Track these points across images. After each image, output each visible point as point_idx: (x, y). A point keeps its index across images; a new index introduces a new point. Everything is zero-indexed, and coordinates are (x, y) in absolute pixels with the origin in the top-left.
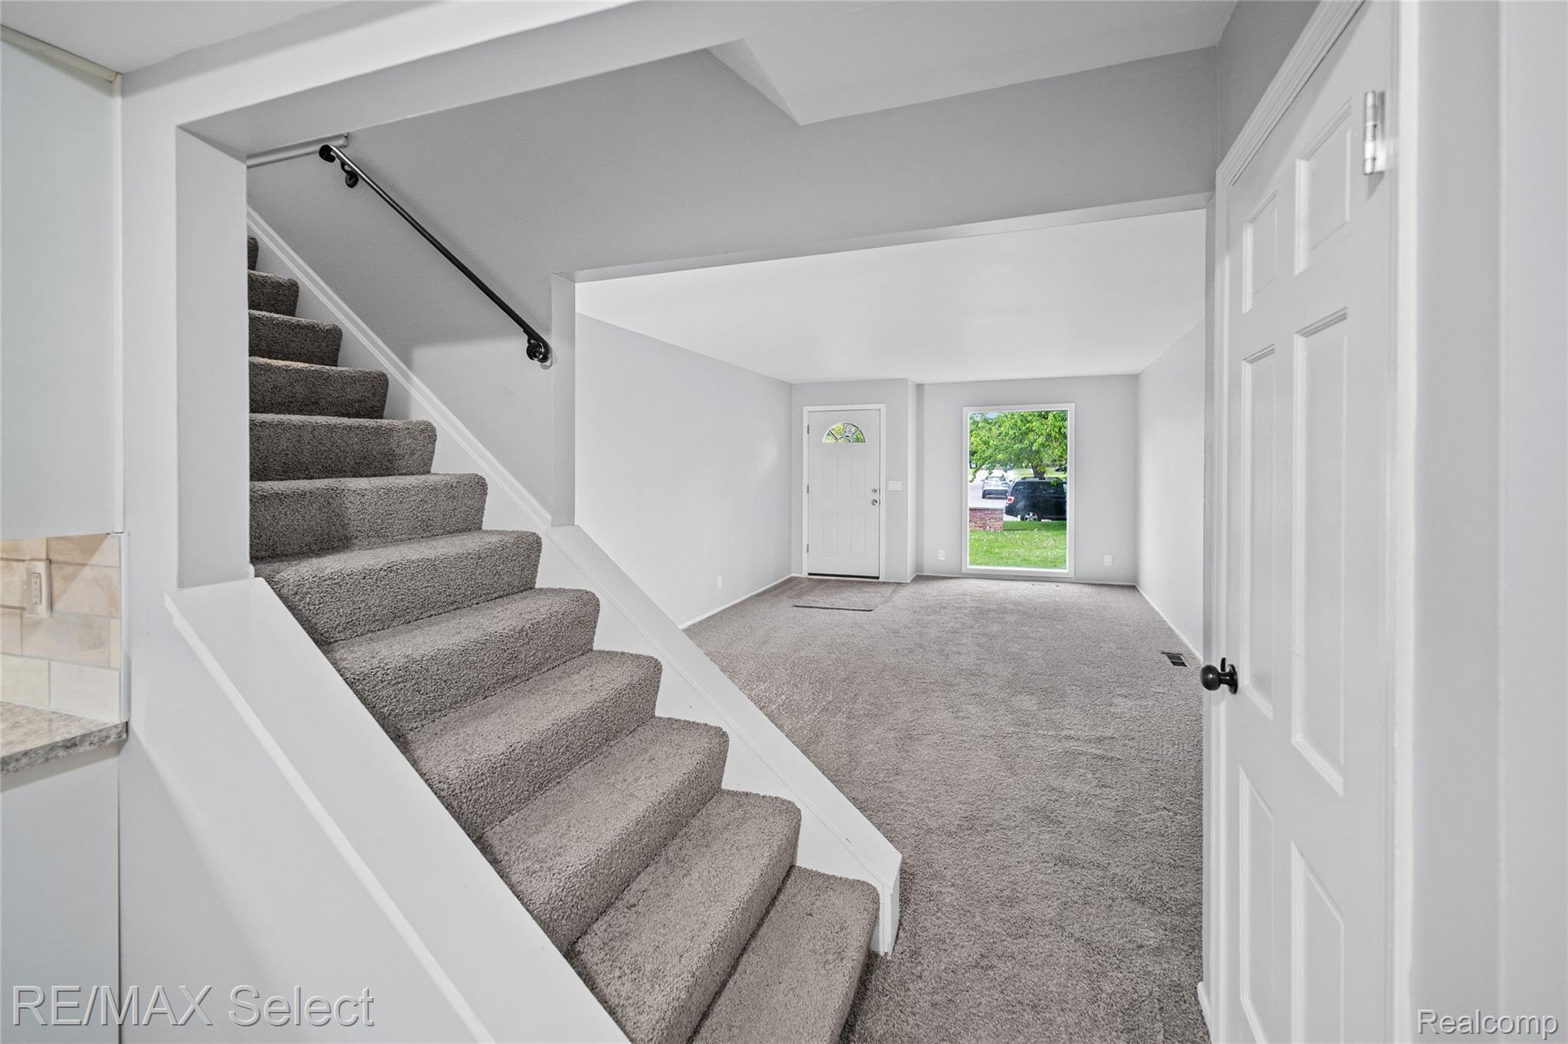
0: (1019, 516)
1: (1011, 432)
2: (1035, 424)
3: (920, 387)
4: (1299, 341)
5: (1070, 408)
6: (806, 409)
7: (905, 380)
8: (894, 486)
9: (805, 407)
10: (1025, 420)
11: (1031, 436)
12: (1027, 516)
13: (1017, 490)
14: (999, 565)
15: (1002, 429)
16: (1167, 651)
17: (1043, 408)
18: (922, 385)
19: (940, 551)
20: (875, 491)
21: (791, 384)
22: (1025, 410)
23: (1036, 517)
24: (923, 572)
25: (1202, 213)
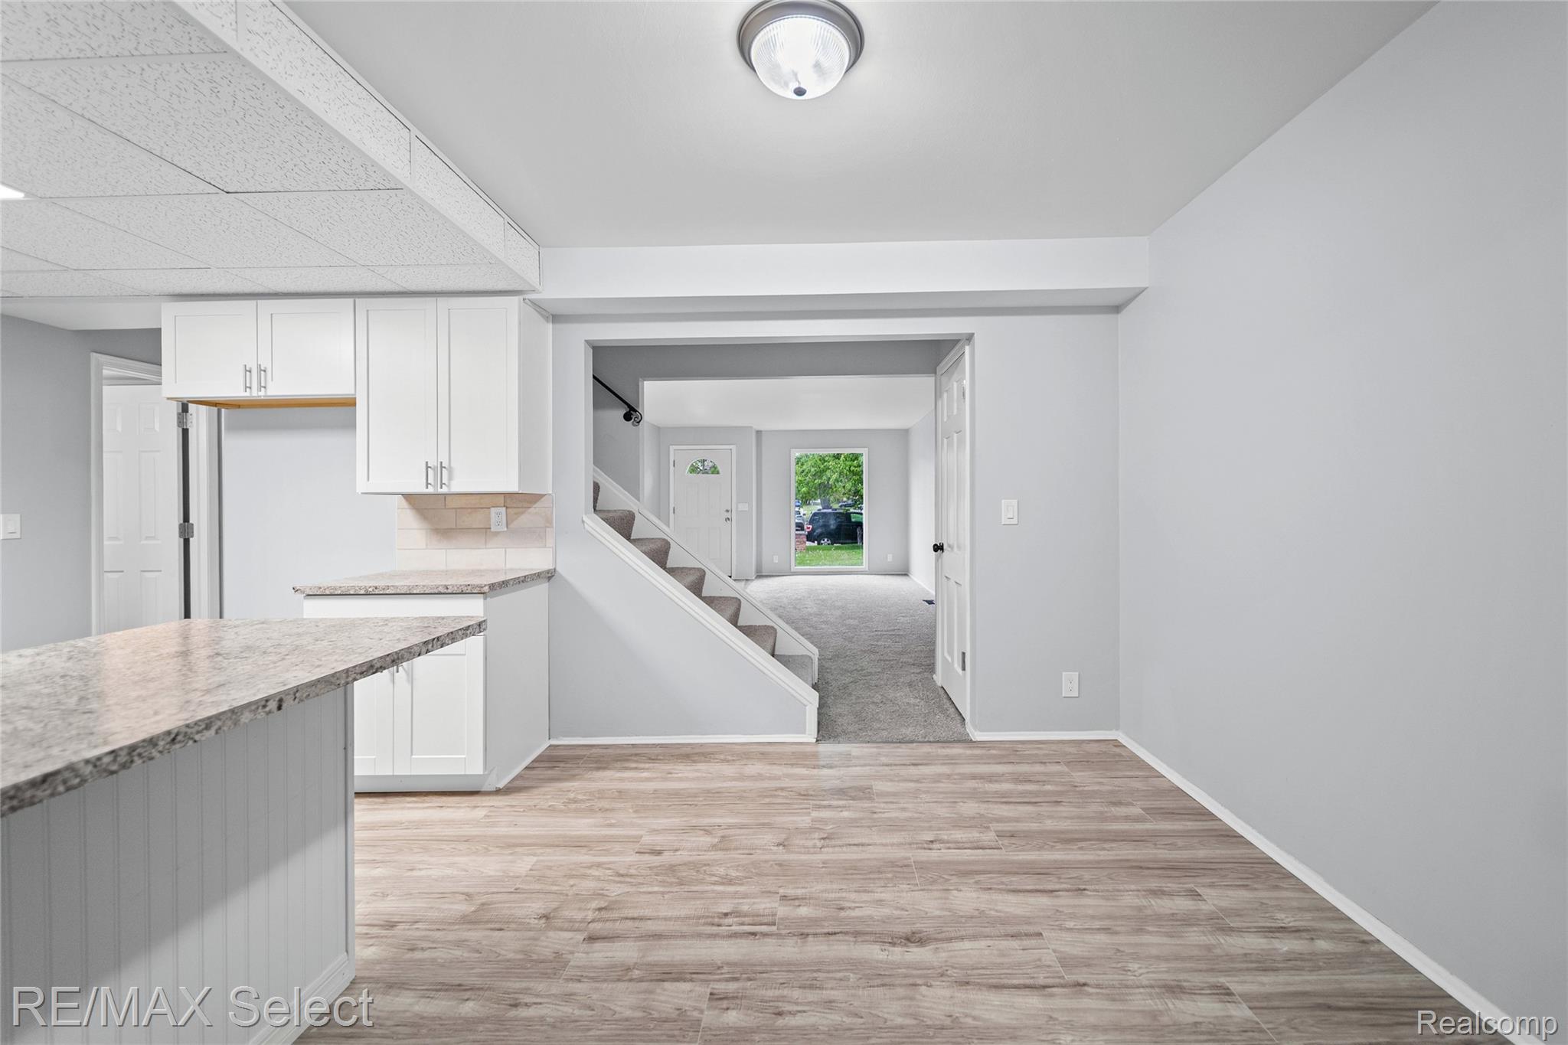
0: (816, 542)
1: (813, 470)
2: (832, 463)
3: (759, 433)
4: (955, 435)
5: (864, 451)
6: (672, 448)
7: (751, 427)
8: (743, 507)
9: (671, 447)
10: (823, 460)
11: (828, 473)
12: (822, 542)
13: (814, 520)
14: (818, 565)
15: (804, 467)
16: (925, 599)
17: (836, 451)
18: (761, 431)
19: (774, 557)
20: (727, 511)
21: (659, 428)
22: (823, 452)
23: (829, 542)
24: (761, 572)
25: (934, 378)
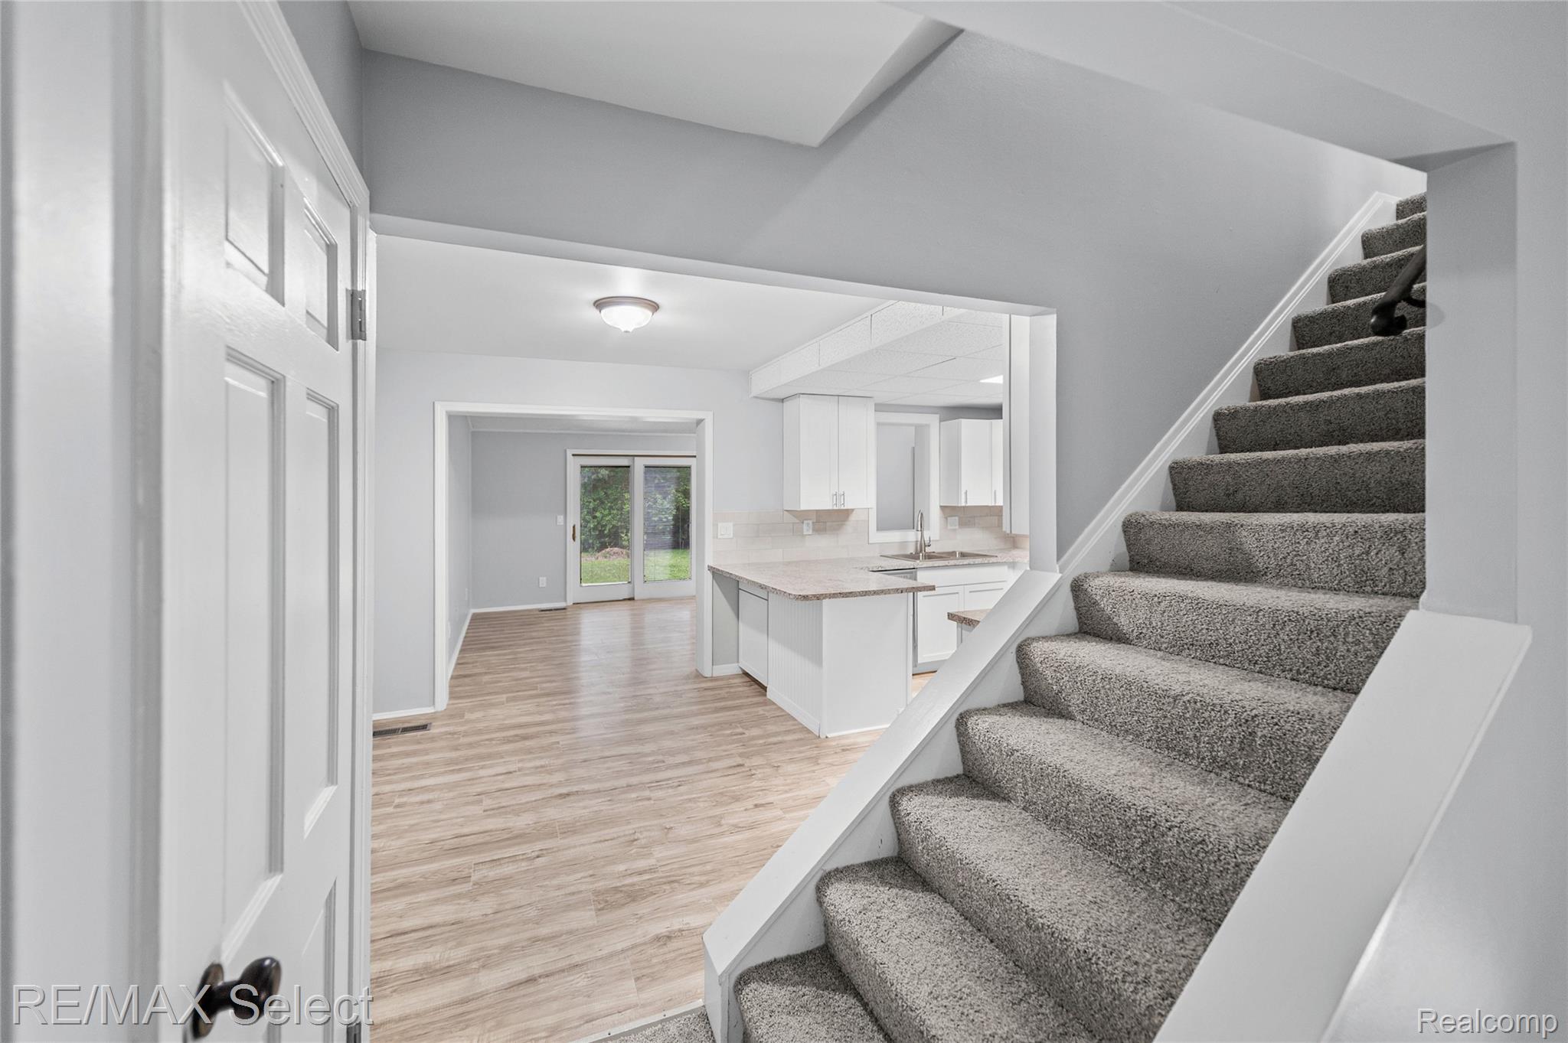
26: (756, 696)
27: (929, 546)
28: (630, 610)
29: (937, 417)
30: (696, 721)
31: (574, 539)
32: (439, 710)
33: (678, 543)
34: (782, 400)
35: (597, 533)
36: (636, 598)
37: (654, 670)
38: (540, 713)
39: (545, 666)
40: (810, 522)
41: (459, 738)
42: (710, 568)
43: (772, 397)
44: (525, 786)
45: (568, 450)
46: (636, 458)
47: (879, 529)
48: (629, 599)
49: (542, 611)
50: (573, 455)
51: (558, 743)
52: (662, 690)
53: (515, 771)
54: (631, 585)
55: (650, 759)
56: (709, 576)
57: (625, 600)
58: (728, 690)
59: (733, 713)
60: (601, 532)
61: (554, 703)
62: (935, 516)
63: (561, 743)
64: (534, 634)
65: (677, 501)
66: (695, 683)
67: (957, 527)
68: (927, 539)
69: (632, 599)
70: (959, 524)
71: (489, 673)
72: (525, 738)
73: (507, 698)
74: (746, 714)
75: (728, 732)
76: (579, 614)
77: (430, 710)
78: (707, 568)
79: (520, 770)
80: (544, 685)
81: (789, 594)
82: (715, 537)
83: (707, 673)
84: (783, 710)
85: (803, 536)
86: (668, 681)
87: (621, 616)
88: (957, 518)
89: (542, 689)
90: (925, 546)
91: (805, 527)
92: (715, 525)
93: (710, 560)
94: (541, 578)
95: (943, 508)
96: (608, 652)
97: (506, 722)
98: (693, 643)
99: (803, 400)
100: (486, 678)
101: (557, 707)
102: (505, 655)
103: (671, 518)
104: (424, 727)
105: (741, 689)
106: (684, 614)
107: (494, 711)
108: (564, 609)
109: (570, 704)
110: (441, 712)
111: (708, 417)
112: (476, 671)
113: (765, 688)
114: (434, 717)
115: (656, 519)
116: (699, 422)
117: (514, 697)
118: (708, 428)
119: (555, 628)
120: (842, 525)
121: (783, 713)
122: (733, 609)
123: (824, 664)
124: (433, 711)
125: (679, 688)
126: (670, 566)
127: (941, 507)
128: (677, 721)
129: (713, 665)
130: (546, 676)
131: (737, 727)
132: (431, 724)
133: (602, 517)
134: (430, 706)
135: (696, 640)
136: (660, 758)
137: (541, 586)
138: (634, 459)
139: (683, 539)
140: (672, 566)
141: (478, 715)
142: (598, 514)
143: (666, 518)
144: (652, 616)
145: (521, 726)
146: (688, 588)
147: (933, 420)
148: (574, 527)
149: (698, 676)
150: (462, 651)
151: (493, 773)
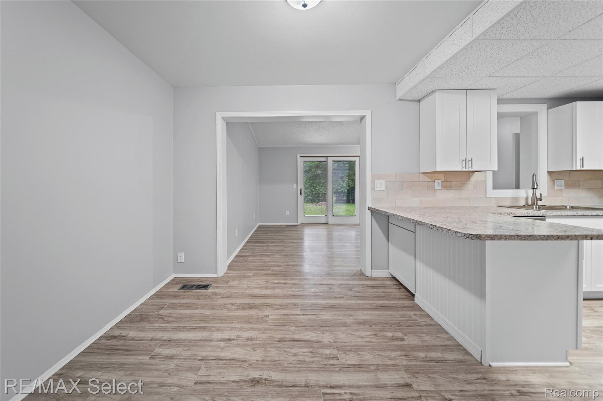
26: (404, 299)
27: (541, 200)
28: (327, 229)
29: (545, 106)
30: (363, 316)
31: (301, 195)
32: (219, 276)
33: (350, 201)
34: (419, 101)
35: (317, 196)
36: (329, 223)
37: (335, 266)
38: (266, 288)
39: (279, 255)
40: (440, 181)
41: (218, 299)
42: (370, 209)
43: (411, 99)
44: (233, 360)
45: (298, 154)
46: (329, 157)
47: (494, 188)
48: (326, 224)
49: (287, 226)
50: (300, 157)
51: (268, 316)
52: (339, 282)
53: (233, 340)
54: (326, 217)
55: (327, 352)
56: (369, 213)
57: (324, 224)
58: (383, 290)
59: (390, 313)
60: (318, 195)
61: (276, 281)
62: (543, 179)
63: (270, 317)
64: (280, 237)
65: (348, 183)
66: (359, 280)
67: (563, 188)
68: (538, 196)
69: (327, 224)
70: (565, 186)
71: (252, 256)
72: (252, 307)
73: (254, 274)
74: (402, 316)
75: (390, 334)
76: (304, 229)
77: (215, 276)
78: (367, 209)
79: (238, 338)
80: (275, 268)
81: (456, 232)
82: (373, 189)
83: (368, 274)
84: (433, 320)
85: (435, 190)
86: (343, 276)
87: (322, 231)
88: (563, 181)
89: (273, 270)
90: (537, 200)
91: (436, 184)
92: (373, 182)
93: (369, 203)
94: (287, 212)
95: (550, 173)
96: (312, 251)
97: (247, 291)
98: (358, 251)
99: (438, 94)
100: (250, 259)
101: (276, 285)
102: (263, 246)
103: (346, 190)
104: (206, 287)
105: (392, 290)
106: (352, 233)
107: (244, 282)
108: (296, 226)
109: (284, 284)
110: (220, 277)
111: (368, 114)
112: (248, 254)
113: (413, 295)
114: (215, 280)
115: (340, 190)
116: (362, 118)
117: (257, 273)
118: (368, 120)
119: (290, 235)
120: (464, 184)
121: (433, 323)
122: (384, 235)
123: (488, 297)
124: (216, 276)
125: (350, 282)
126: (346, 210)
127: (548, 172)
128: (348, 313)
129: (372, 269)
130: (277, 262)
131: (396, 330)
132: (211, 284)
133: (319, 190)
134: (215, 274)
135: (360, 249)
136: (335, 352)
137: (287, 215)
138: (328, 158)
139: (351, 199)
140: (347, 210)
141: (235, 283)
142: (317, 188)
143: (344, 190)
144: (337, 233)
145: (253, 296)
146: (356, 220)
147: (542, 109)
148: (301, 189)
149: (362, 275)
150: (247, 242)
151: (220, 338)
